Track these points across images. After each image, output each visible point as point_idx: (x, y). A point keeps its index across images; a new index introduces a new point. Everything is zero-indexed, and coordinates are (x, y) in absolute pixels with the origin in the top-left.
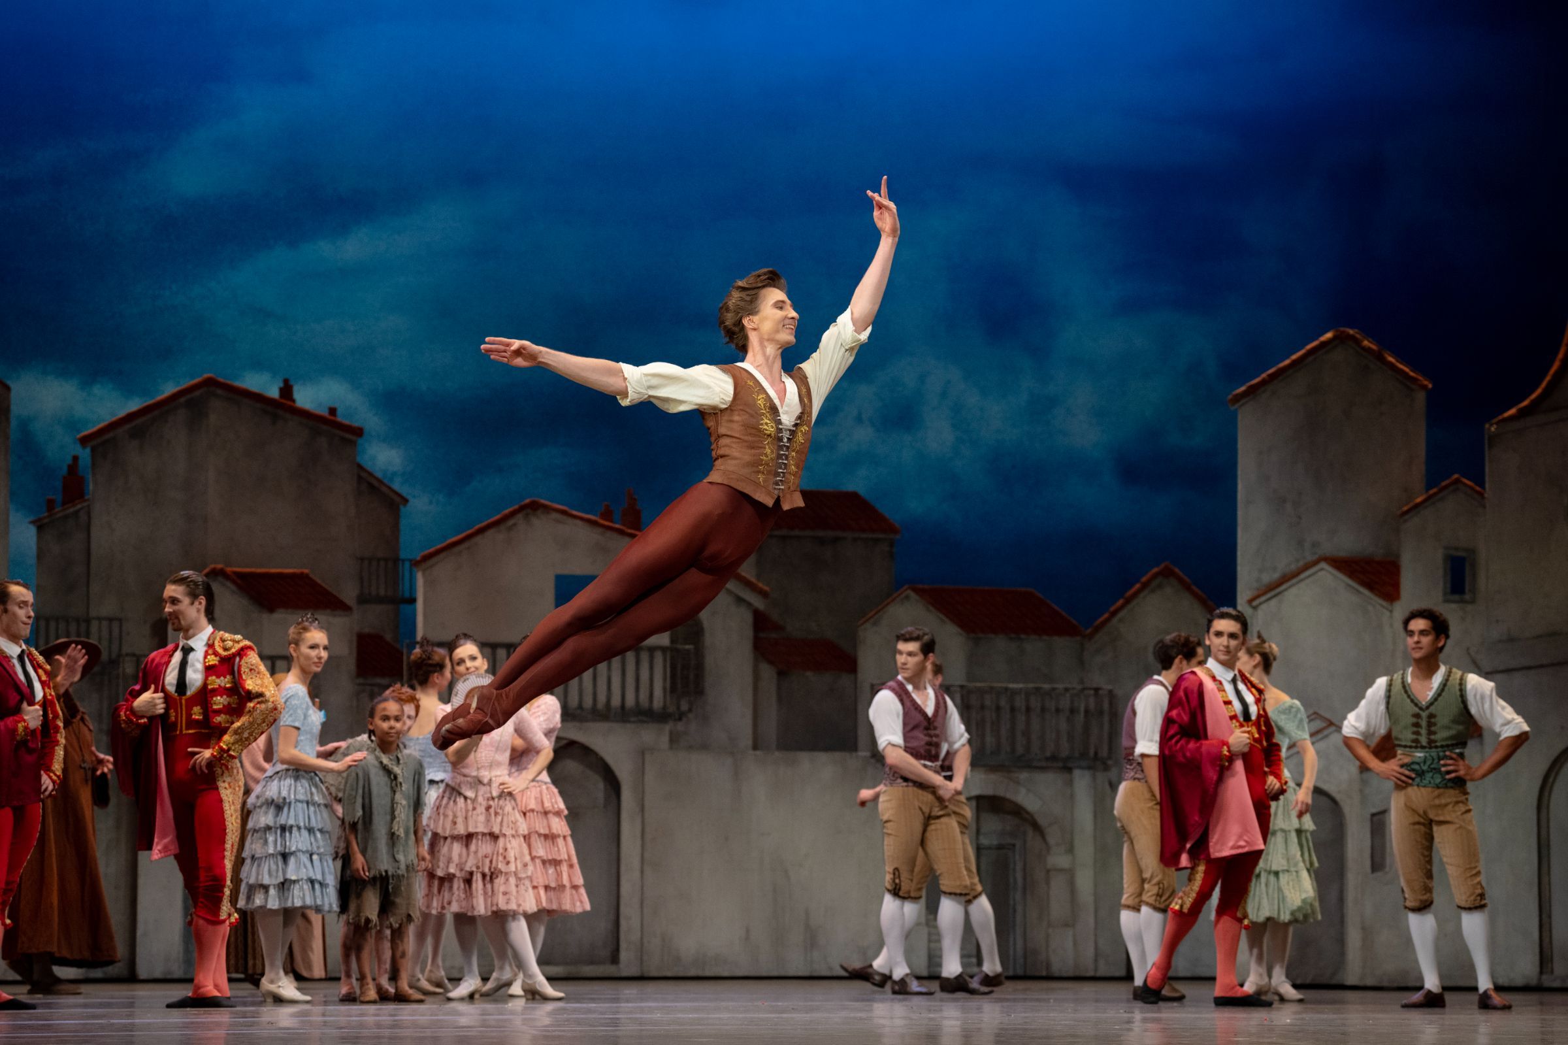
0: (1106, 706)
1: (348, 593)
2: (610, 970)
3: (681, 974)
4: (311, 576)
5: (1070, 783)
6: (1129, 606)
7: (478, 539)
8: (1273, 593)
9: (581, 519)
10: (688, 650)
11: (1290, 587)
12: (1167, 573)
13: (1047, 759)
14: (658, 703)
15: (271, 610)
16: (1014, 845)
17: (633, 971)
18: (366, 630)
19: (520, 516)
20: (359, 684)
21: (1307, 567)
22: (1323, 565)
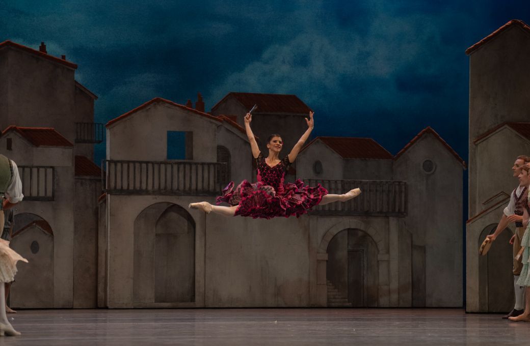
0: (403, 190)
1: (71, 139)
2: (191, 304)
3: (222, 307)
4: (55, 131)
5: (388, 223)
6: (413, 146)
7: (133, 115)
8: (485, 138)
9: (179, 106)
10: (225, 165)
11: (492, 136)
12: (429, 131)
13: (378, 212)
14: (211, 188)
15: (37, 146)
16: (363, 250)
17: (201, 305)
18: (79, 155)
19: (152, 105)
20: (76, 179)
21: (499, 127)
22: (506, 126)
